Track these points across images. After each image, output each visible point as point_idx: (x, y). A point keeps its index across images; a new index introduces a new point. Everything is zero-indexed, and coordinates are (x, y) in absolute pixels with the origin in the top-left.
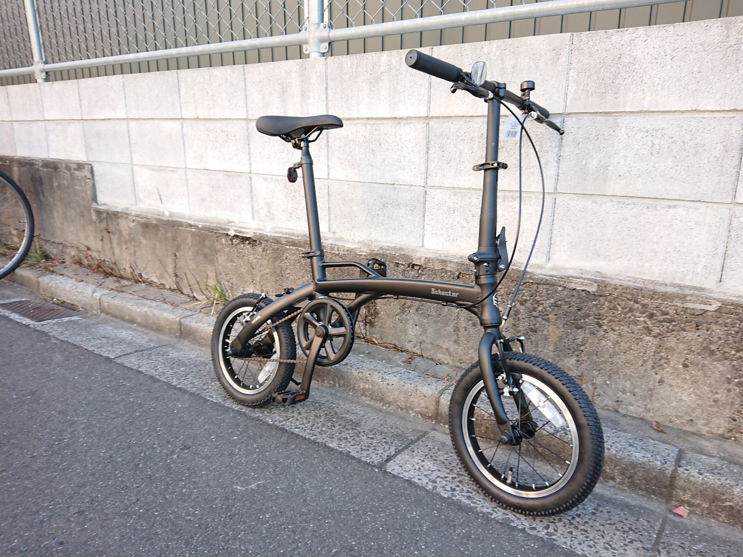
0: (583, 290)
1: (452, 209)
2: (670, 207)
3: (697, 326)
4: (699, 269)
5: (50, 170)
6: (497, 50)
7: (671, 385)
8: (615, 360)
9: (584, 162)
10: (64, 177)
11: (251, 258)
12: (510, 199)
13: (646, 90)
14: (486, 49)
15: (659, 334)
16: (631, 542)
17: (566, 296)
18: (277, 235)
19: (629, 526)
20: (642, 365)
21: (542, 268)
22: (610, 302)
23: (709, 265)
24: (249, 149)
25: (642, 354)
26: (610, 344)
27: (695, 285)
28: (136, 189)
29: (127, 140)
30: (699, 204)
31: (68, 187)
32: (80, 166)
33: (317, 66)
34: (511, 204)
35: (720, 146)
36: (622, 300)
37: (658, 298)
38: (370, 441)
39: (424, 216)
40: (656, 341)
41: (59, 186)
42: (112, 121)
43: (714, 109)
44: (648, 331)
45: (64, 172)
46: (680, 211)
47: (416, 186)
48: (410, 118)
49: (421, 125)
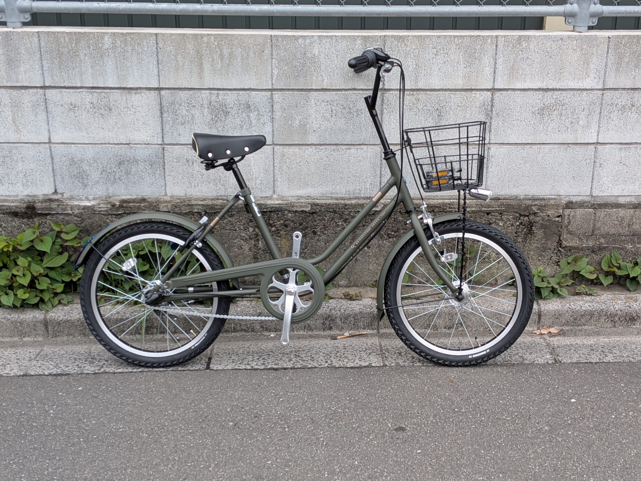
0: (302, 211)
1: (190, 161)
2: (347, 149)
4: (368, 186)
9: (290, 123)
13: (324, 75)
17: (291, 217)
21: (270, 198)
22: (320, 216)
30: (363, 147)
36: (327, 213)
37: (348, 208)
39: (164, 169)
46: (353, 151)
47: (152, 144)
48: (141, 88)
49: (153, 94)
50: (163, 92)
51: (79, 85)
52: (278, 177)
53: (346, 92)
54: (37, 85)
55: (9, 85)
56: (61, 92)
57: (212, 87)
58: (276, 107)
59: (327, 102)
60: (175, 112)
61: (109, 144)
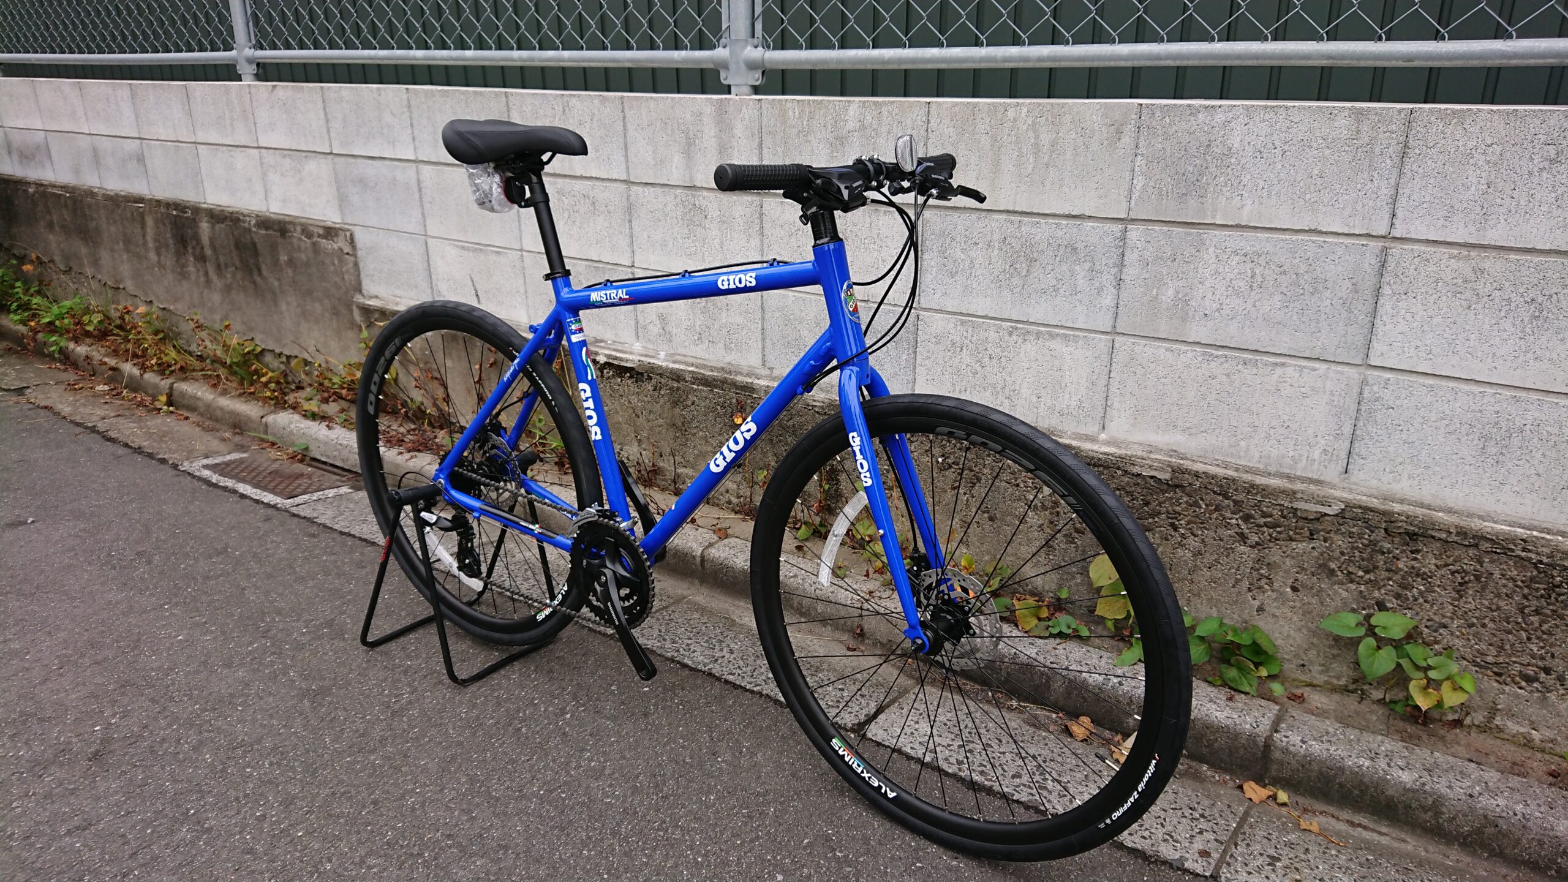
0: (1152, 477)
1: (957, 345)
2: (1276, 364)
3: (1312, 534)
4: (1316, 454)
5: (271, 232)
6: (1028, 116)
7: (1274, 616)
8: (1195, 577)
9: (1154, 292)
10: (299, 248)
11: (634, 399)
12: (1046, 337)
13: (1246, 195)
14: (1011, 113)
15: (1257, 543)
16: (1201, 833)
17: (1128, 483)
18: (677, 366)
19: (1200, 811)
20: (1234, 586)
21: (1093, 439)
22: (1189, 495)
23: (1331, 450)
24: (631, 228)
25: (1233, 571)
26: (1189, 555)
27: (1310, 476)
28: (433, 277)
29: (417, 196)
30: (1317, 365)
31: (307, 264)
32: (330, 232)
33: (744, 109)
34: (1047, 344)
35: (1348, 284)
36: (1207, 494)
37: (1257, 494)
38: (839, 694)
39: (915, 352)
40: (1254, 554)
41: (291, 262)
42: (387, 162)
43: (1340, 231)
44: (1243, 538)
45: (300, 239)
46: (1290, 371)
52: (1115, 399)
53: (1294, 238)
57: (1011, 208)
58: (1131, 257)
59: (1246, 255)
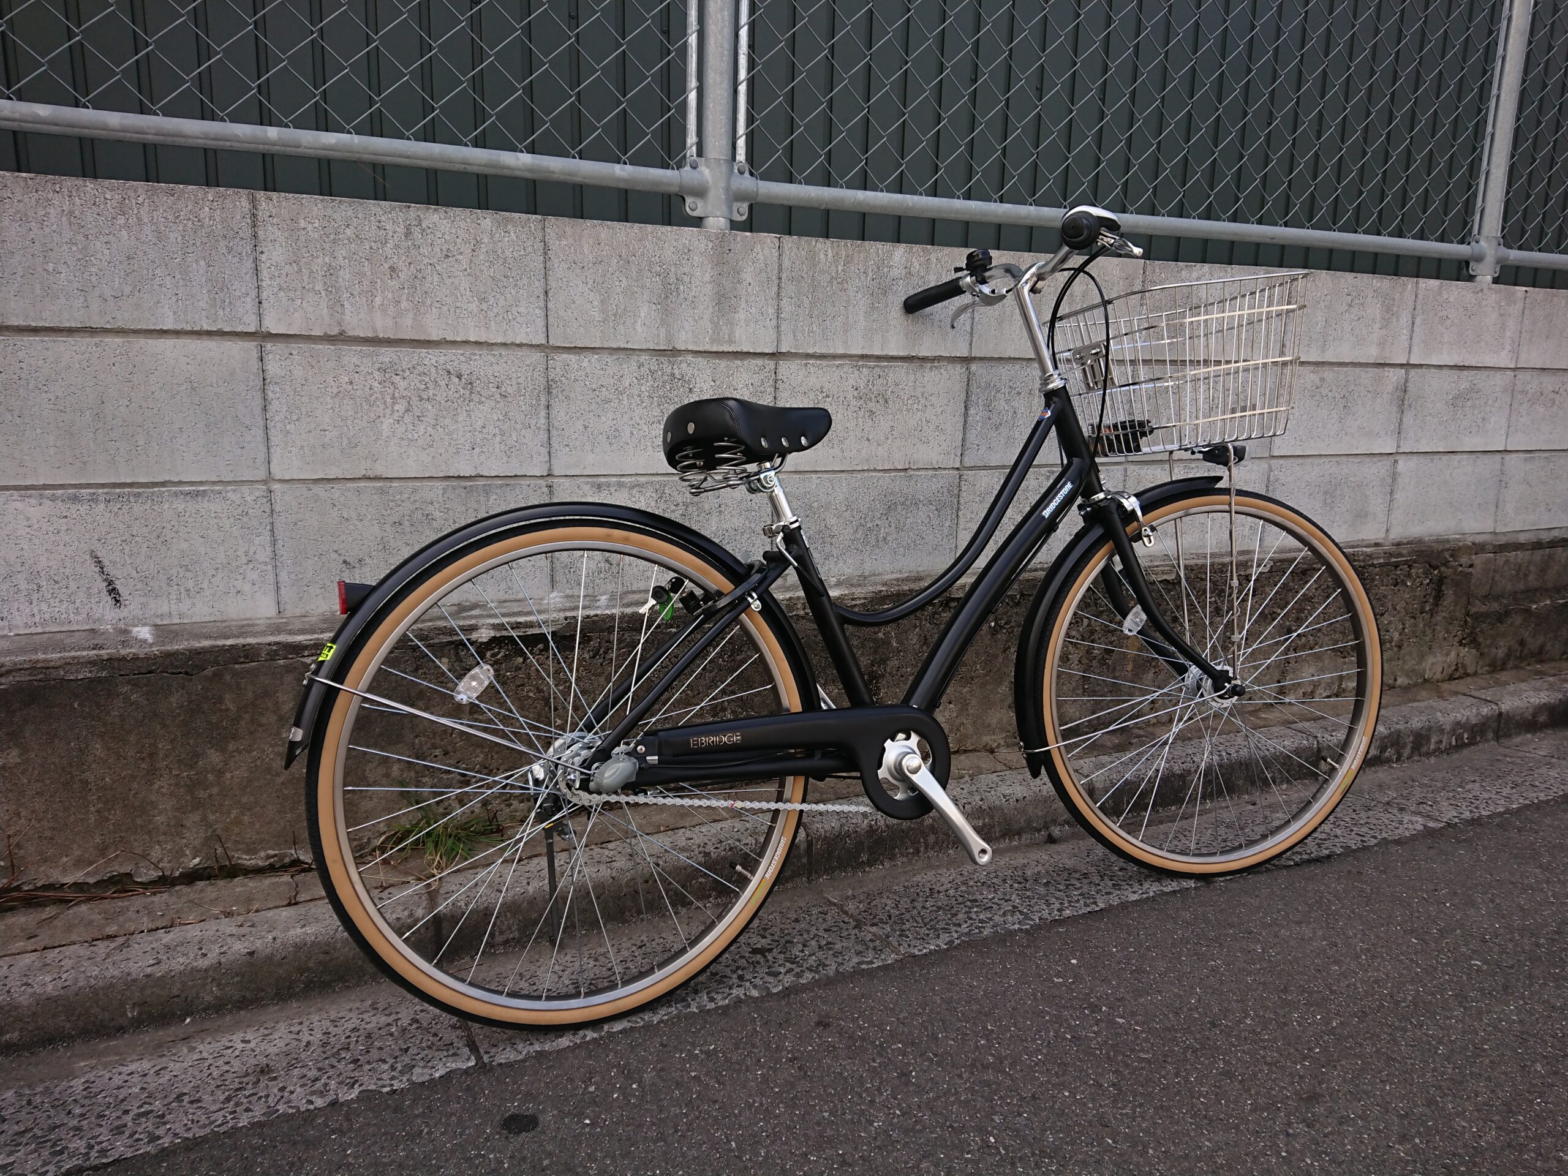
24: (549, 417)
47: (945, 469)
48: (939, 358)
49: (958, 370)
50: (974, 367)
51: (840, 351)
54: (767, 351)
55: (714, 349)
56: (806, 365)
60: (988, 407)
61: (875, 470)
